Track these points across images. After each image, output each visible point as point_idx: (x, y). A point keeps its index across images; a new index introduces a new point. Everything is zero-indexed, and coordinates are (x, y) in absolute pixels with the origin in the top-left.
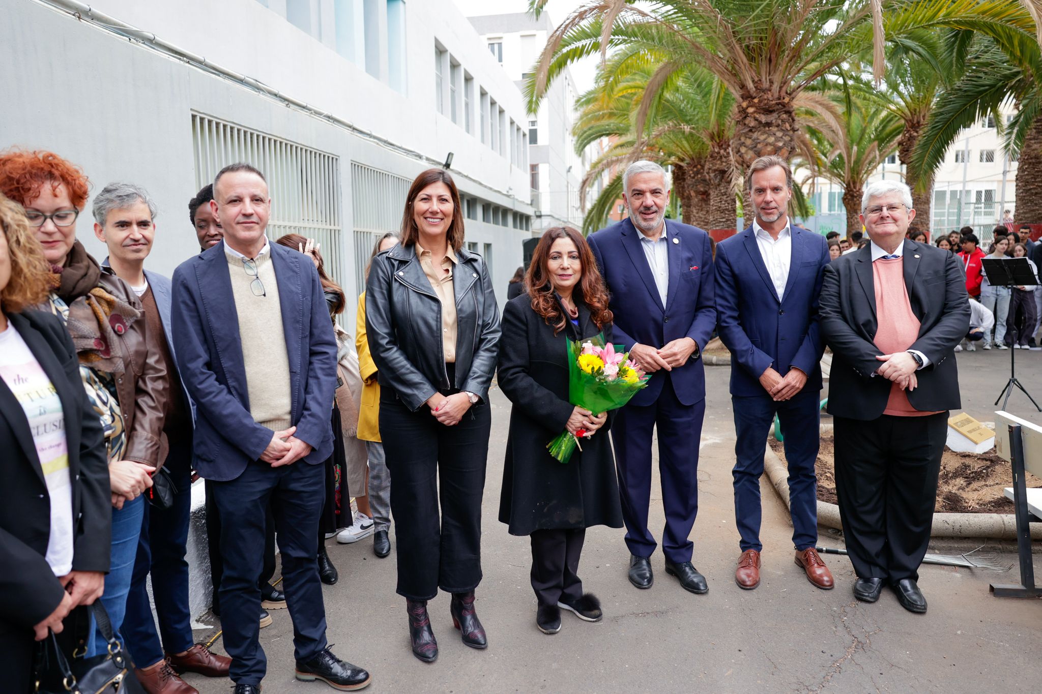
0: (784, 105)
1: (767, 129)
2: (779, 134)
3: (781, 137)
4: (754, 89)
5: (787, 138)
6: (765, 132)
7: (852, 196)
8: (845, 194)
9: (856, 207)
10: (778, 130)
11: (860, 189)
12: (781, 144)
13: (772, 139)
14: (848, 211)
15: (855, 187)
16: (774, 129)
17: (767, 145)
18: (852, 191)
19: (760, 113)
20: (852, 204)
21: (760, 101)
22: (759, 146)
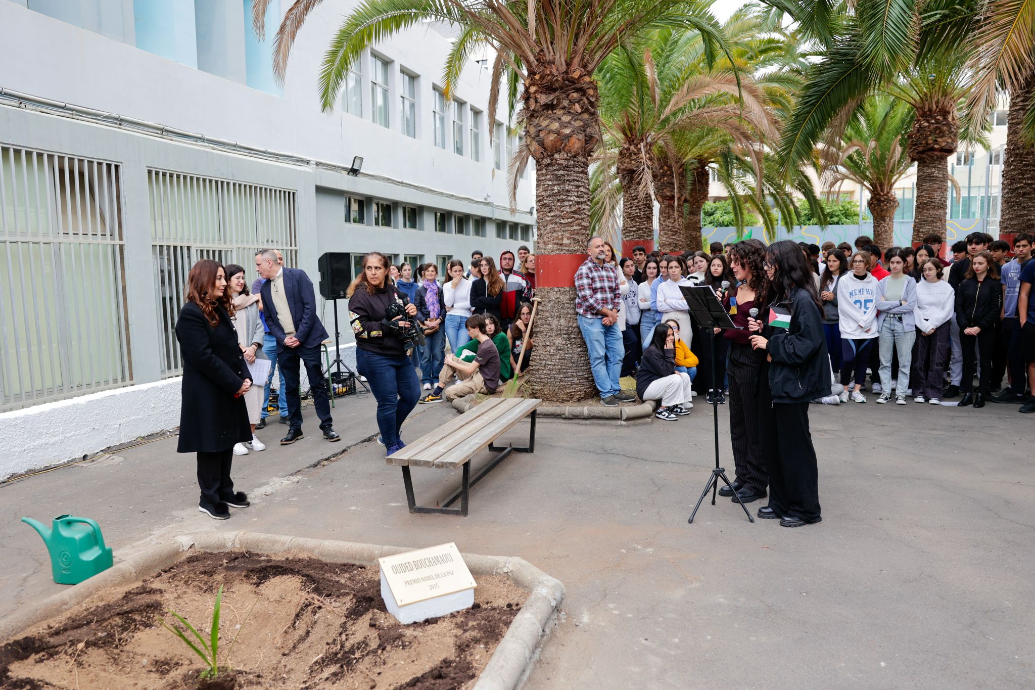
0: (573, 81)
1: (550, 112)
2: (566, 118)
3: (569, 123)
4: (536, 63)
5: (578, 124)
6: (548, 117)
7: (879, 201)
8: (872, 198)
9: (884, 213)
10: (564, 114)
11: (888, 193)
12: (567, 131)
13: (555, 126)
14: (875, 219)
15: (882, 190)
16: (559, 112)
17: (549, 132)
18: (879, 194)
19: (541, 93)
20: (879, 210)
21: (542, 78)
22: (542, 135)
